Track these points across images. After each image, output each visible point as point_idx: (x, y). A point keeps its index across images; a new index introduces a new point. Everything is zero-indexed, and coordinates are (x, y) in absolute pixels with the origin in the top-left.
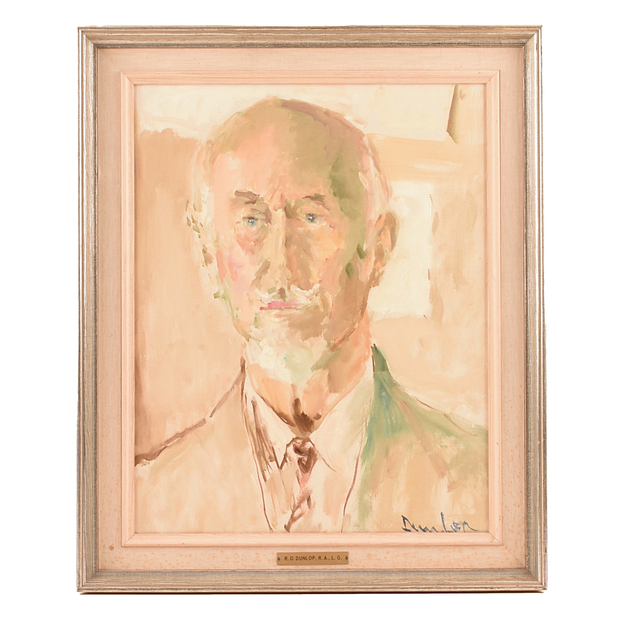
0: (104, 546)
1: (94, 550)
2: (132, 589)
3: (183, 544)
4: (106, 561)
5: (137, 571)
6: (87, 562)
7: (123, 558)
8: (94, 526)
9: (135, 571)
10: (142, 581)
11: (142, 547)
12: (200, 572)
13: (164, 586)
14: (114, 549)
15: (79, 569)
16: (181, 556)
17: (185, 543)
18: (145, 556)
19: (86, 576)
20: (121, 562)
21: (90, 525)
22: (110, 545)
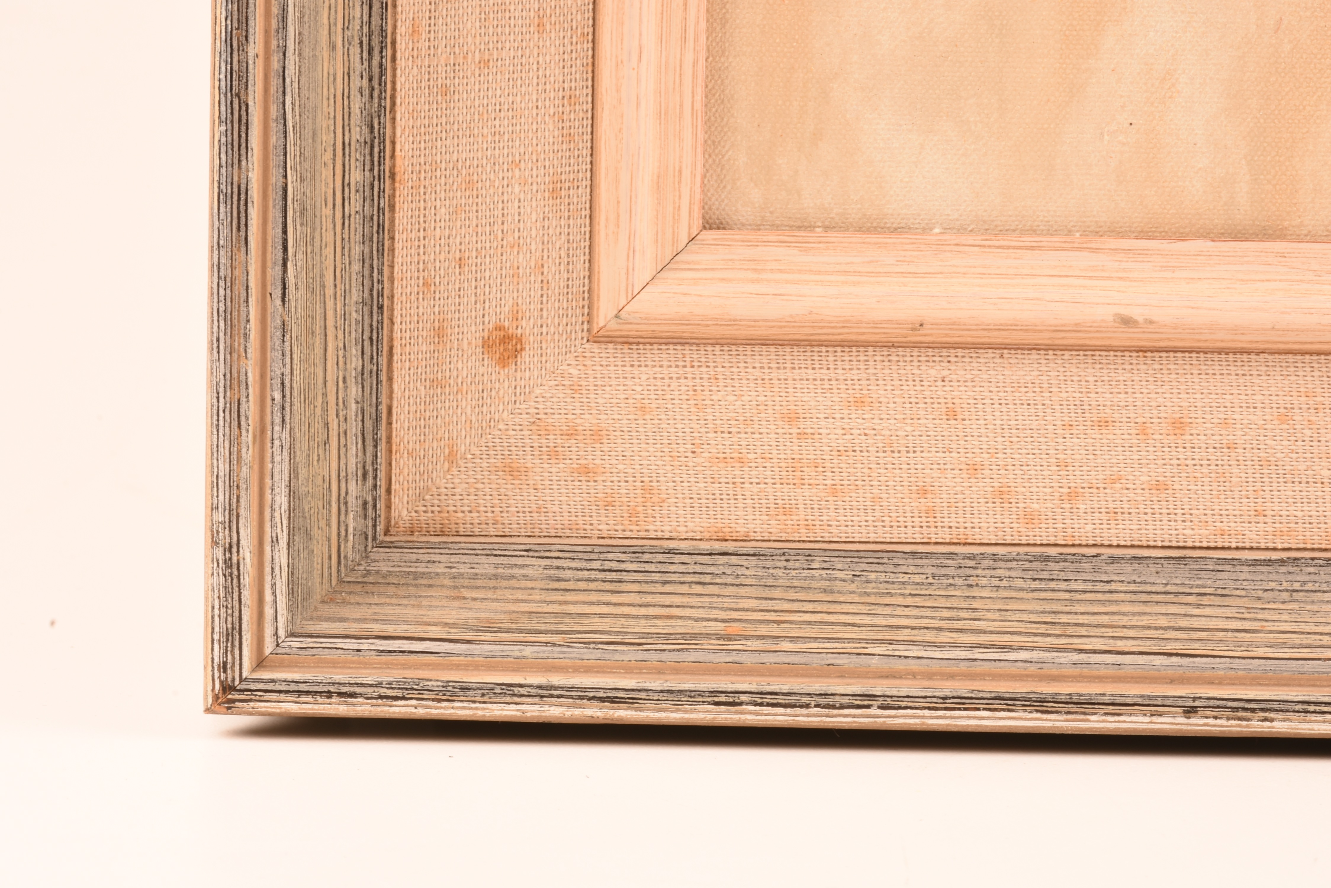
0: (439, 333)
1: (355, 362)
2: (693, 696)
3: (1127, 321)
4: (451, 458)
5: (718, 546)
6: (300, 457)
7: (597, 435)
8: (357, 155)
9: (705, 546)
10: (775, 630)
11: (765, 342)
12: (1269, 562)
13: (972, 677)
14: (526, 356)
15: (233, 515)
16: (1103, 423)
17: (1137, 313)
18: (791, 418)
19: (291, 574)
20: (586, 471)
21: (326, 138)
22: (492, 321)
